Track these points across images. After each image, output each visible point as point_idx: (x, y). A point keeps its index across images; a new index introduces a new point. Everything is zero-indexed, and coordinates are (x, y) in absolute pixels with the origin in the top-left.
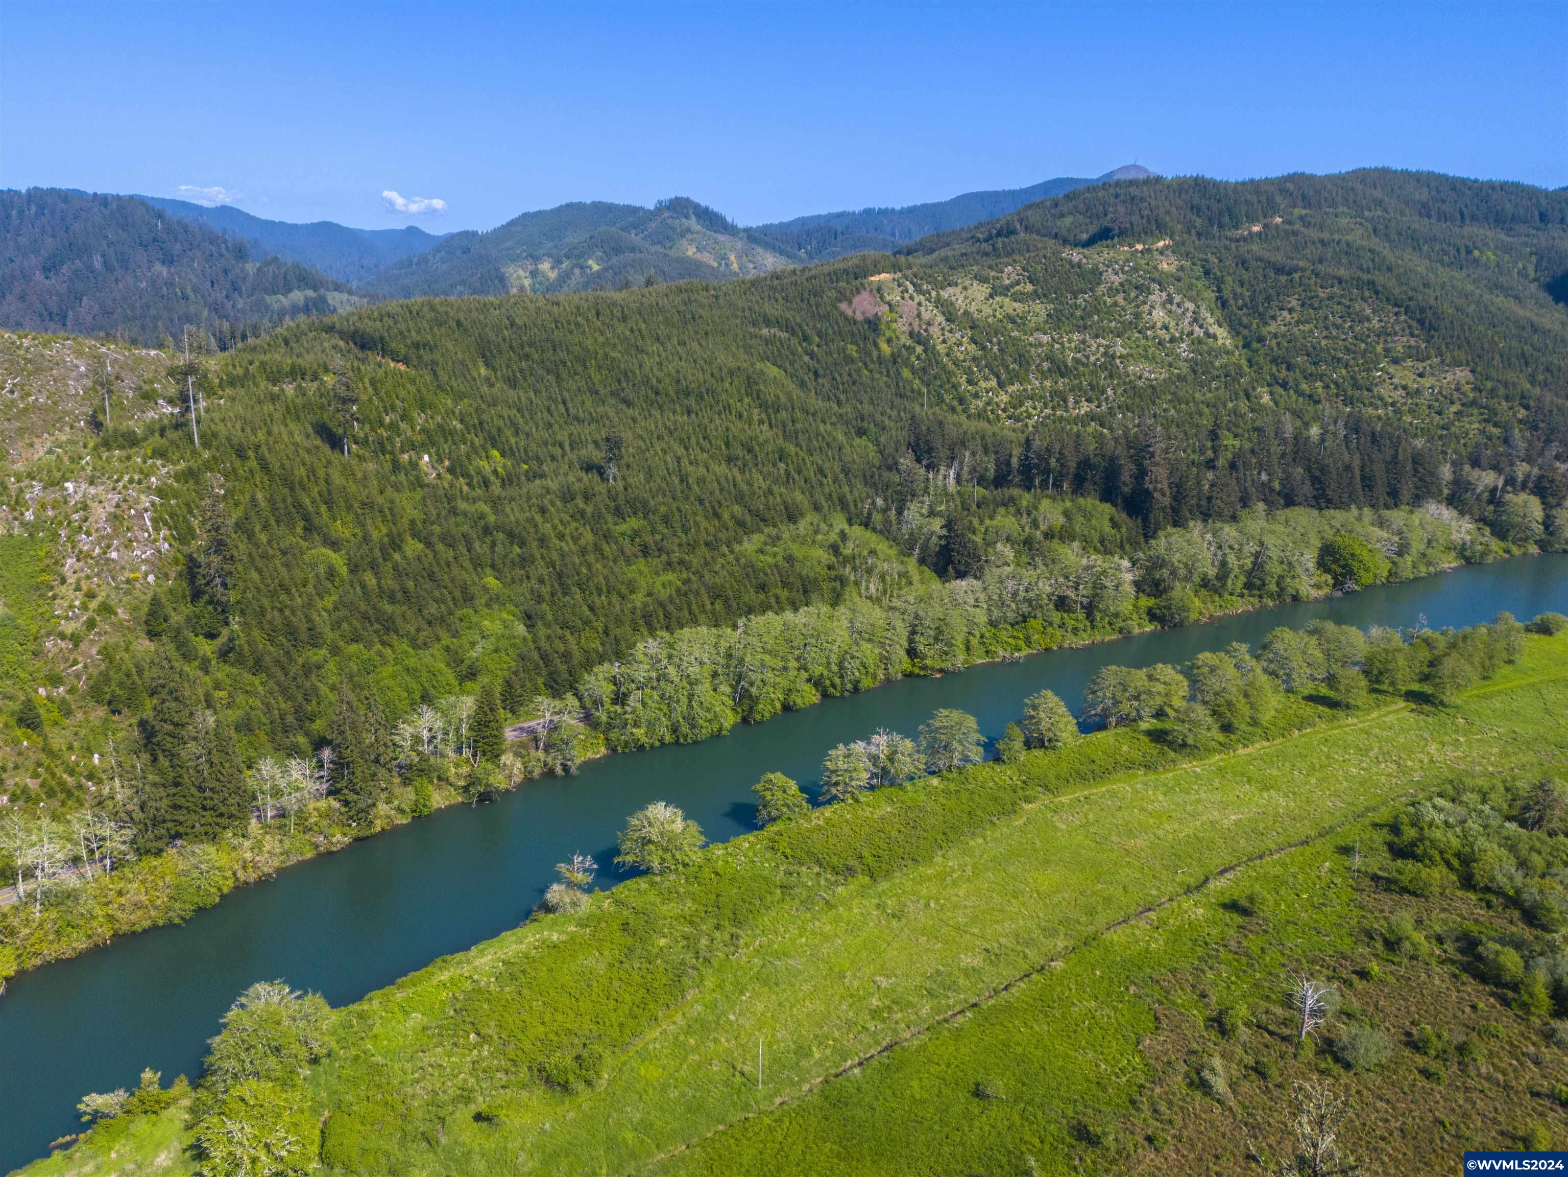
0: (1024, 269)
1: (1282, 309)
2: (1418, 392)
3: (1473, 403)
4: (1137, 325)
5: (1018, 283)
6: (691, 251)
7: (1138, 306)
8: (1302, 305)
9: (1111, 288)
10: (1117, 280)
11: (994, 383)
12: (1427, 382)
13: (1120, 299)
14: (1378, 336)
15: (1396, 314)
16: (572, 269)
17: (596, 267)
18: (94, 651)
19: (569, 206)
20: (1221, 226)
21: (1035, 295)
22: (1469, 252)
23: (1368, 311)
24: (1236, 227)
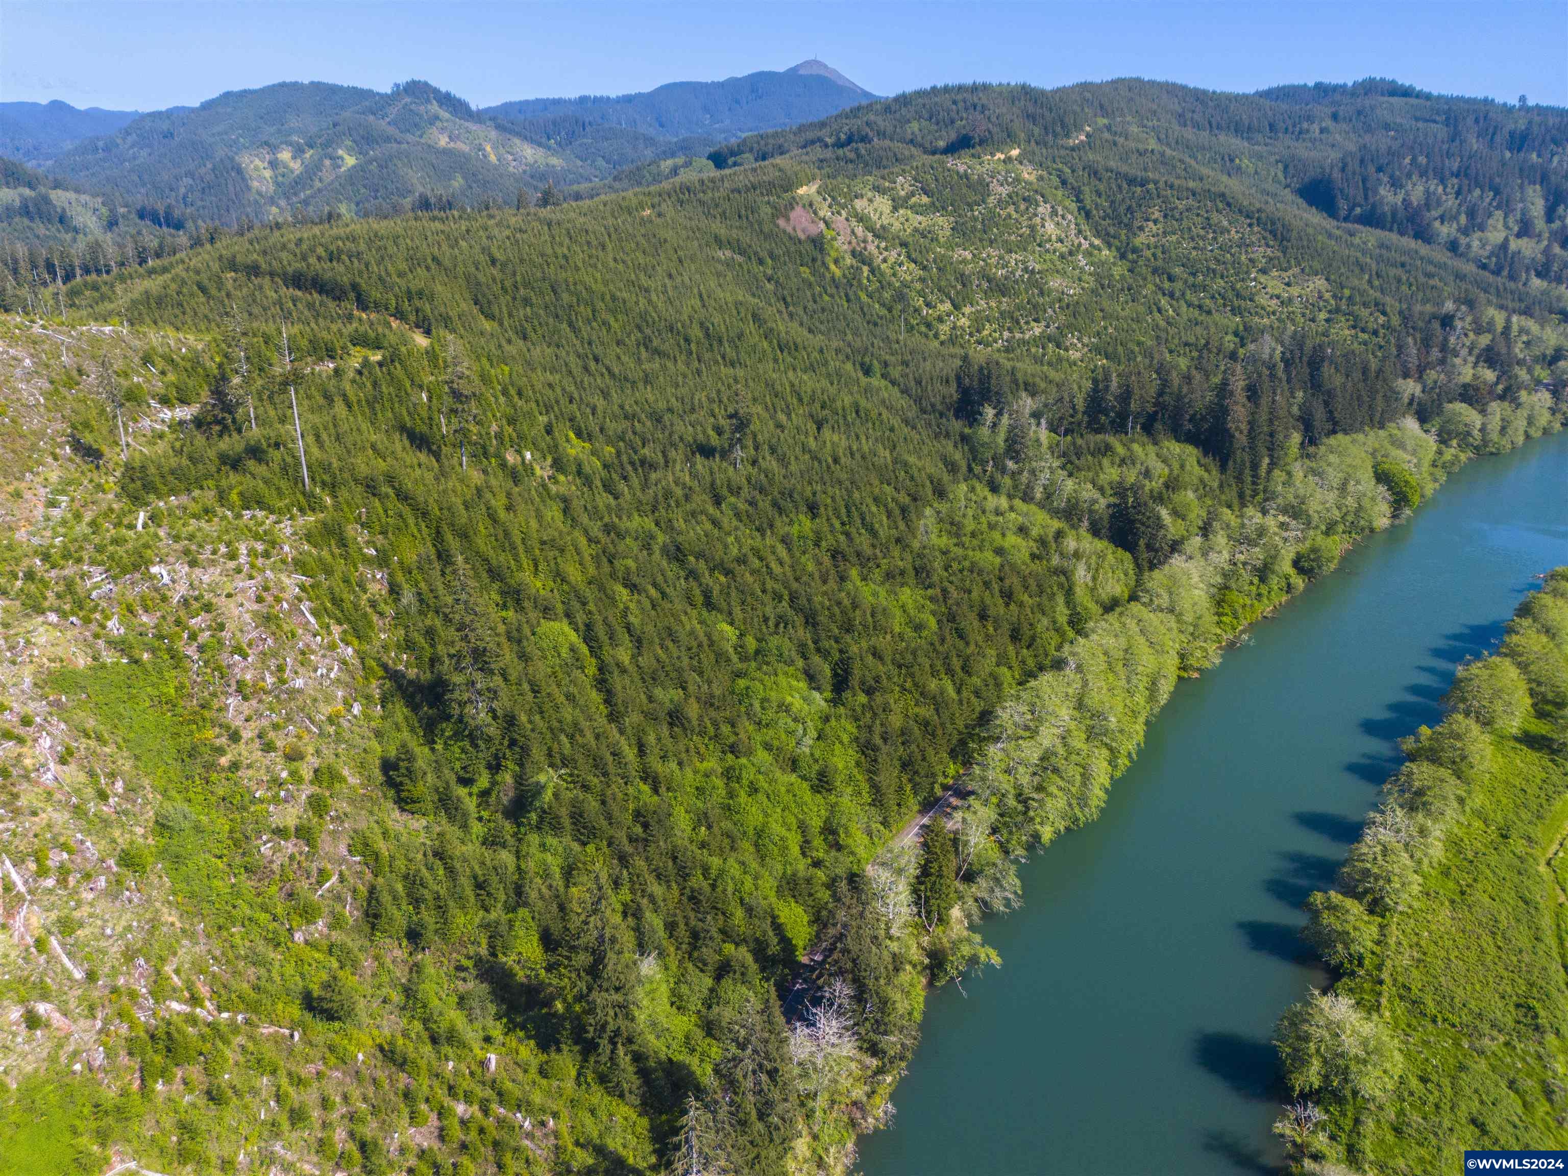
0: (915, 180)
1: (1148, 220)
2: (1290, 300)
3: (1337, 310)
4: (1033, 238)
5: (913, 194)
6: (443, 141)
7: (1030, 219)
8: (1165, 216)
9: (1000, 201)
10: (1004, 191)
11: (947, 306)
12: (1295, 291)
13: (1011, 209)
14: (1239, 246)
15: (1250, 225)
16: (321, 160)
17: (350, 161)
18: (343, 850)
19: (283, 85)
20: (1055, 135)
21: (933, 208)
22: (1232, 160)
23: (1225, 223)
24: (1068, 136)
